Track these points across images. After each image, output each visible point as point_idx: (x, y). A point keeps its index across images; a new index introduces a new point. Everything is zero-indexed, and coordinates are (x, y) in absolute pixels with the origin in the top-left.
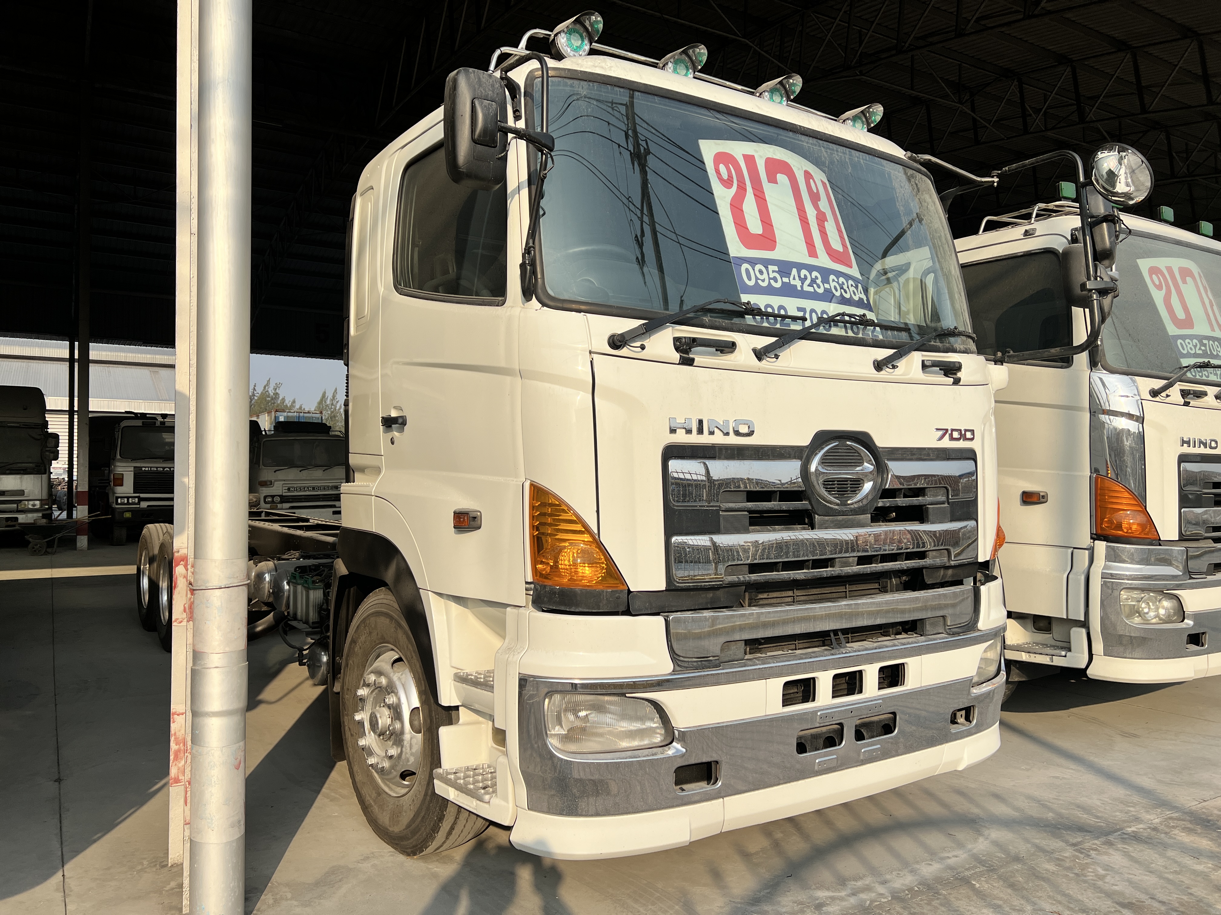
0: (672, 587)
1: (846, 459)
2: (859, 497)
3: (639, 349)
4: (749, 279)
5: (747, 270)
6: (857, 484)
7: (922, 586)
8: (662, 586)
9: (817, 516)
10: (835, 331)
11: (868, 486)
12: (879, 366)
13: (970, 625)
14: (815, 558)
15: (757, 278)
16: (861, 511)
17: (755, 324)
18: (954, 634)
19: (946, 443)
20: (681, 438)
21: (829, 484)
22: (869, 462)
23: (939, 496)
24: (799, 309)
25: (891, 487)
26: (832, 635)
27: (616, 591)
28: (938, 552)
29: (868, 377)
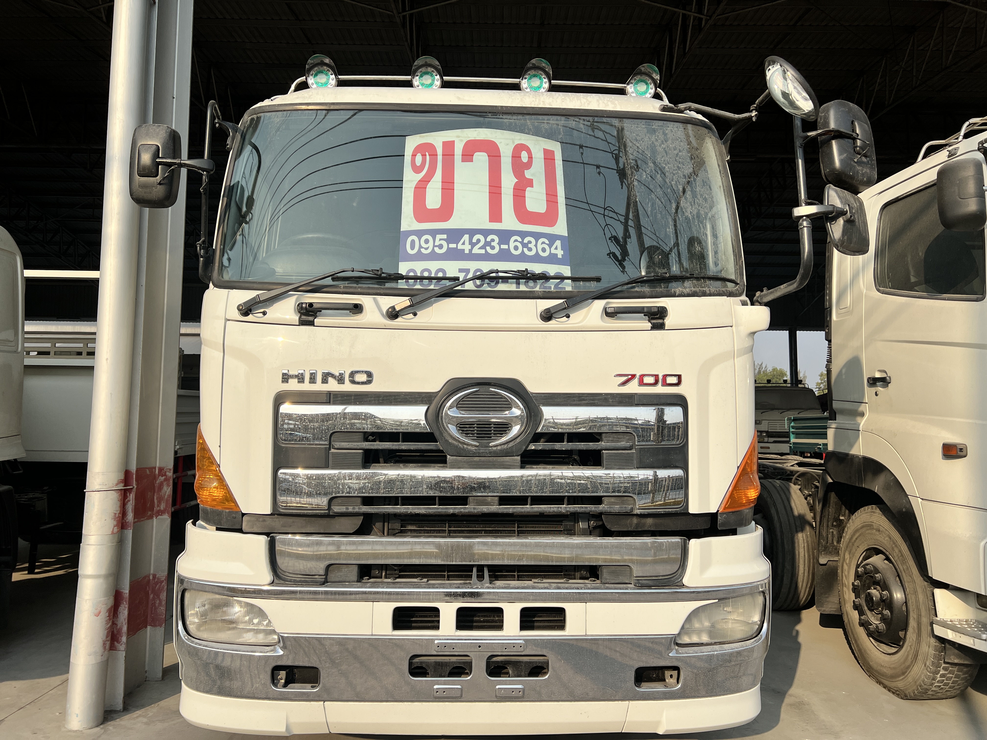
0: (276, 512)
1: (488, 404)
2: (504, 439)
3: (261, 315)
4: (413, 248)
5: (413, 242)
6: (504, 428)
7: (606, 533)
8: (268, 510)
9: (448, 457)
10: (502, 287)
11: (516, 429)
12: (547, 316)
13: (672, 579)
14: (442, 494)
15: (421, 247)
16: (507, 453)
17: (406, 287)
18: (642, 586)
19: (633, 388)
20: (293, 385)
21: (464, 427)
22: (518, 407)
23: (623, 441)
24: (461, 271)
25: (543, 431)
26: (475, 570)
27: (232, 512)
28: (619, 499)
29: (533, 328)
